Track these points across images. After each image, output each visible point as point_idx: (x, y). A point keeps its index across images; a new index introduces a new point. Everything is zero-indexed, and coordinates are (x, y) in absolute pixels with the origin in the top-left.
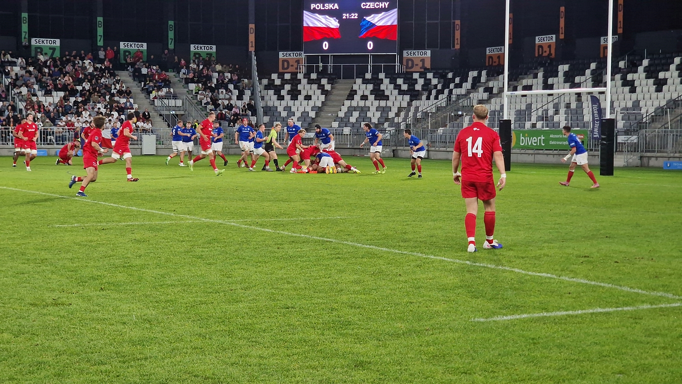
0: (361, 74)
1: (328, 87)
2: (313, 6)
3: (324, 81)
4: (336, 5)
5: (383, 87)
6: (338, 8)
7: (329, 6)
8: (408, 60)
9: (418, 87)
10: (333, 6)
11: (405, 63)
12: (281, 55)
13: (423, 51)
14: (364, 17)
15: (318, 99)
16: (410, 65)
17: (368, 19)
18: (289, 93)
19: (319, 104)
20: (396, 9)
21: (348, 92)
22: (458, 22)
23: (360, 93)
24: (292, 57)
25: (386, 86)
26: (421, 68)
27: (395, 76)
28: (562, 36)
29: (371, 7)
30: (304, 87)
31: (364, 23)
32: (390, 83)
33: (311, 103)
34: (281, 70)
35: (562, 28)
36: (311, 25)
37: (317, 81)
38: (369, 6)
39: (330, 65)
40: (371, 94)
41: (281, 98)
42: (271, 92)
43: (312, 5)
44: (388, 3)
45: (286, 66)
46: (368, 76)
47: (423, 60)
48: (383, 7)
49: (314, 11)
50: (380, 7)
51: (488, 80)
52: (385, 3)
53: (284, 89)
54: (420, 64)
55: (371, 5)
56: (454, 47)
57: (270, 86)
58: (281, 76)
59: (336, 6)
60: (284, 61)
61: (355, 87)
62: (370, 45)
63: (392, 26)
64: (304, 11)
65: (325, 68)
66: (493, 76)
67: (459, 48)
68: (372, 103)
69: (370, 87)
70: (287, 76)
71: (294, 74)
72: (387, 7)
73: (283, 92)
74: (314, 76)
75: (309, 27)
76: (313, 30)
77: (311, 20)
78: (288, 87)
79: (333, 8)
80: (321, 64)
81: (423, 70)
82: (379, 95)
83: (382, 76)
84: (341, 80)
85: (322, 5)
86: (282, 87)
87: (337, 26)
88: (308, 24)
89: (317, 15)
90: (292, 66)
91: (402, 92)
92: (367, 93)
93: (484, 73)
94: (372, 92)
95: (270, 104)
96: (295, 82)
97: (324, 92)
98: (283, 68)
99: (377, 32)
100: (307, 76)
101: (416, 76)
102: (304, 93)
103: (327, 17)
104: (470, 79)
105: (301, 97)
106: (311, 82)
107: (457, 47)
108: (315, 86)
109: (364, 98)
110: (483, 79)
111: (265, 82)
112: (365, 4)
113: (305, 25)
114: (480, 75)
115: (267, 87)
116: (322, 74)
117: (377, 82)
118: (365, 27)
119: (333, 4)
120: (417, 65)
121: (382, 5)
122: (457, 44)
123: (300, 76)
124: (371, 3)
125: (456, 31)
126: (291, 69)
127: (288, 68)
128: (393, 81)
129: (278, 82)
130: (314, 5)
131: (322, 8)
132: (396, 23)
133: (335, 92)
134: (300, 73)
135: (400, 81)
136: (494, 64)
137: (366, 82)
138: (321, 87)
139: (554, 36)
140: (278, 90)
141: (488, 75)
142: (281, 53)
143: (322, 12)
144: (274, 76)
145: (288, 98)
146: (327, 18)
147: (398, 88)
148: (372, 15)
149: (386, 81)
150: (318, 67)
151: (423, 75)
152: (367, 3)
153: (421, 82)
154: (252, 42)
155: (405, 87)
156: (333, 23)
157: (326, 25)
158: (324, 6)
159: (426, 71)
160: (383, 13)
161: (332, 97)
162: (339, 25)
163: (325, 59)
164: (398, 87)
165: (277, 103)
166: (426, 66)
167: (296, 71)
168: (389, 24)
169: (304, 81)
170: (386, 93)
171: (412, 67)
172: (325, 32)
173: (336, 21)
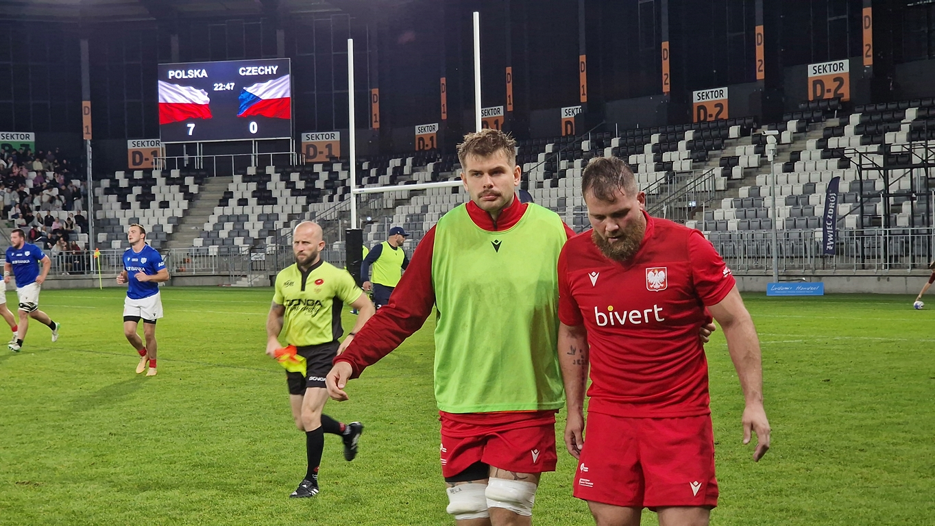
0: (241, 169)
1: (194, 189)
2: (171, 74)
3: (189, 181)
4: (204, 71)
5: (270, 186)
6: (206, 76)
7: (194, 74)
8: (308, 146)
9: (319, 184)
10: (200, 73)
11: (304, 150)
12: (131, 144)
13: (330, 133)
14: (244, 88)
15: (179, 205)
16: (312, 153)
17: (249, 90)
18: (138, 198)
19: (179, 214)
20: (288, 76)
21: (221, 196)
22: (375, 91)
23: (237, 196)
24: (146, 147)
25: (276, 185)
26: (327, 157)
27: (288, 170)
28: (510, 108)
29: (254, 74)
30: (161, 189)
31: (244, 96)
32: (282, 180)
33: (168, 212)
34: (131, 166)
35: (509, 96)
36: (170, 101)
37: (180, 182)
38: (251, 72)
39: (199, 156)
40: (253, 197)
41: (126, 206)
42: (113, 198)
43: (170, 72)
44: (277, 67)
45: (138, 161)
46: (251, 171)
47: (329, 146)
48: (270, 73)
49: (174, 81)
50: (266, 73)
51: (413, 171)
52: (273, 67)
53: (131, 193)
54: (326, 152)
55: (252, 71)
56: (371, 126)
57: (114, 189)
58: (129, 174)
59: (204, 73)
60: (135, 153)
61: (232, 188)
62: (253, 127)
63: (283, 100)
64: (159, 82)
65: (192, 161)
66: (421, 165)
67: (378, 127)
68: (254, 208)
69: (253, 186)
70: (138, 175)
71: (147, 172)
72: (275, 73)
73: (130, 198)
74: (175, 173)
75: (167, 105)
76: (173, 108)
77: (169, 94)
78: (137, 190)
79: (199, 76)
80: (186, 157)
81: (328, 160)
82: (265, 197)
83: (270, 170)
84: (215, 179)
85: (183, 71)
86: (129, 190)
87: (207, 101)
88: (165, 100)
89: (177, 86)
90: (147, 159)
91: (296, 192)
92: (248, 195)
93: (409, 161)
94: (254, 194)
95: (110, 215)
96: (148, 182)
97: (189, 197)
98: (134, 163)
99: (262, 108)
100: (166, 173)
101: (318, 168)
102: (159, 198)
103: (192, 88)
104: (389, 171)
105: (154, 205)
106: (170, 181)
107: (376, 125)
108: (175, 188)
109: (243, 202)
110: (407, 170)
111: (106, 183)
112: (244, 69)
113: (161, 101)
114: (404, 163)
115: (108, 192)
116: (187, 170)
117: (262, 178)
118: (245, 102)
119: (199, 71)
120: (321, 153)
121: (268, 70)
122: (376, 121)
123: (156, 174)
124: (254, 68)
125: (373, 104)
126: (145, 165)
127: (140, 163)
128: (285, 177)
129: (124, 183)
130: (173, 72)
131: (184, 77)
132: (288, 95)
133: (204, 195)
134: (156, 169)
135: (295, 177)
136: (426, 148)
137: (247, 179)
138: (184, 189)
139: (501, 108)
140: (122, 195)
141: (414, 164)
142: (130, 142)
143: (184, 82)
144: (119, 175)
145: (135, 205)
146: (192, 91)
147: (292, 186)
148: (256, 85)
149: (276, 177)
150: (181, 161)
151: (327, 166)
152: (247, 68)
153: (324, 176)
154: (87, 127)
155: (301, 185)
156: (201, 98)
157: (191, 101)
158: (186, 74)
159: (332, 161)
160: (270, 81)
161: (198, 203)
162: (208, 100)
163: (191, 149)
164: (290, 185)
165: (120, 213)
166: (333, 154)
167: (151, 167)
168: (279, 96)
169: (161, 181)
170: (274, 195)
171: (314, 156)
172: (190, 110)
173: (205, 94)
